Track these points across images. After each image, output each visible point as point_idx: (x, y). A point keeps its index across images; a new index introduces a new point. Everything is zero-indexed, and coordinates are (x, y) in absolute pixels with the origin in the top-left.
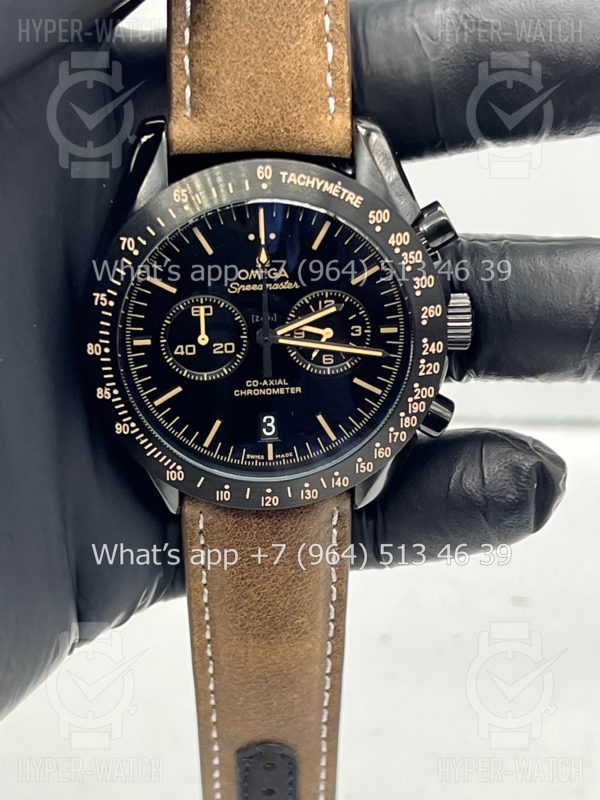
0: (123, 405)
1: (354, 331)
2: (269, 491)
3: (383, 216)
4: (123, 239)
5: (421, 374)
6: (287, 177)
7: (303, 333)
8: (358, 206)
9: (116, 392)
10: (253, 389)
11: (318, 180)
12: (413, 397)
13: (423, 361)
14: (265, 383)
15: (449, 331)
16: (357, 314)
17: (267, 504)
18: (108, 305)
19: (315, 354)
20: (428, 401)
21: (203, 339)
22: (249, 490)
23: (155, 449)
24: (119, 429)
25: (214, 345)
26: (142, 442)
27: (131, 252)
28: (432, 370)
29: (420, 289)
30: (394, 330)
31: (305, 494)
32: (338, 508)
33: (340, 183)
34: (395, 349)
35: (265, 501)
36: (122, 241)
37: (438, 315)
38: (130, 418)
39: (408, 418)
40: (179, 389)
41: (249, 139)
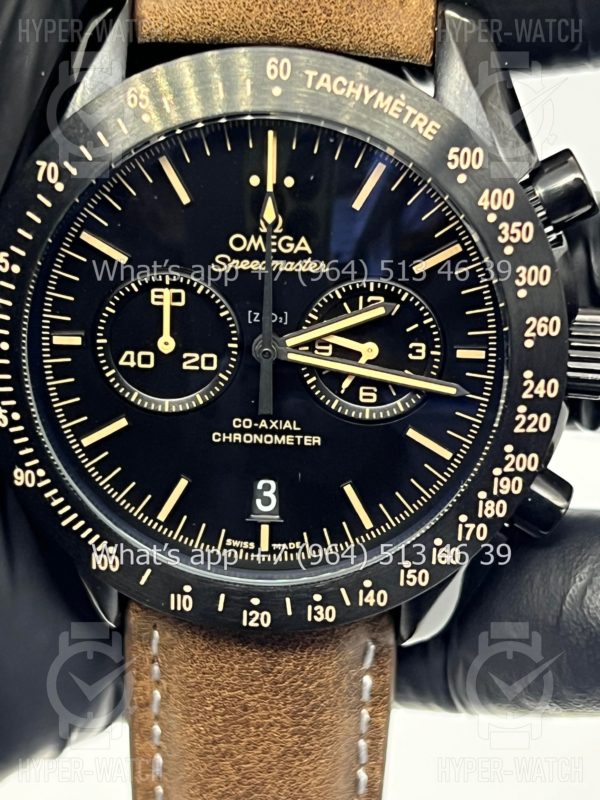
0: (25, 439)
1: (414, 351)
2: (255, 601)
3: (471, 158)
4: (42, 164)
5: (518, 429)
6: (316, 80)
7: (330, 348)
8: (431, 138)
9: (16, 416)
10: (241, 433)
11: (367, 88)
12: (502, 467)
13: (522, 409)
14: (263, 424)
15: (571, 364)
16: (421, 324)
17: (252, 624)
18: (10, 271)
19: (346, 383)
20: (528, 477)
21: (167, 344)
22: (222, 597)
23: (75, 516)
24: (21, 477)
25: (185, 355)
26: (55, 503)
27: (53, 185)
28: (537, 426)
29: (526, 286)
30: (480, 355)
31: (314, 613)
32: (375, 641)
33: (403, 96)
34: (477, 386)
35: (249, 618)
36: (39, 167)
37: (554, 334)
38: (36, 462)
39: (492, 502)
40: (122, 423)
41: (264, 22)
